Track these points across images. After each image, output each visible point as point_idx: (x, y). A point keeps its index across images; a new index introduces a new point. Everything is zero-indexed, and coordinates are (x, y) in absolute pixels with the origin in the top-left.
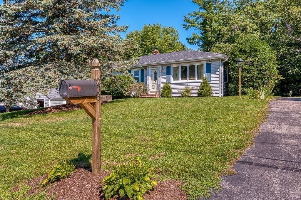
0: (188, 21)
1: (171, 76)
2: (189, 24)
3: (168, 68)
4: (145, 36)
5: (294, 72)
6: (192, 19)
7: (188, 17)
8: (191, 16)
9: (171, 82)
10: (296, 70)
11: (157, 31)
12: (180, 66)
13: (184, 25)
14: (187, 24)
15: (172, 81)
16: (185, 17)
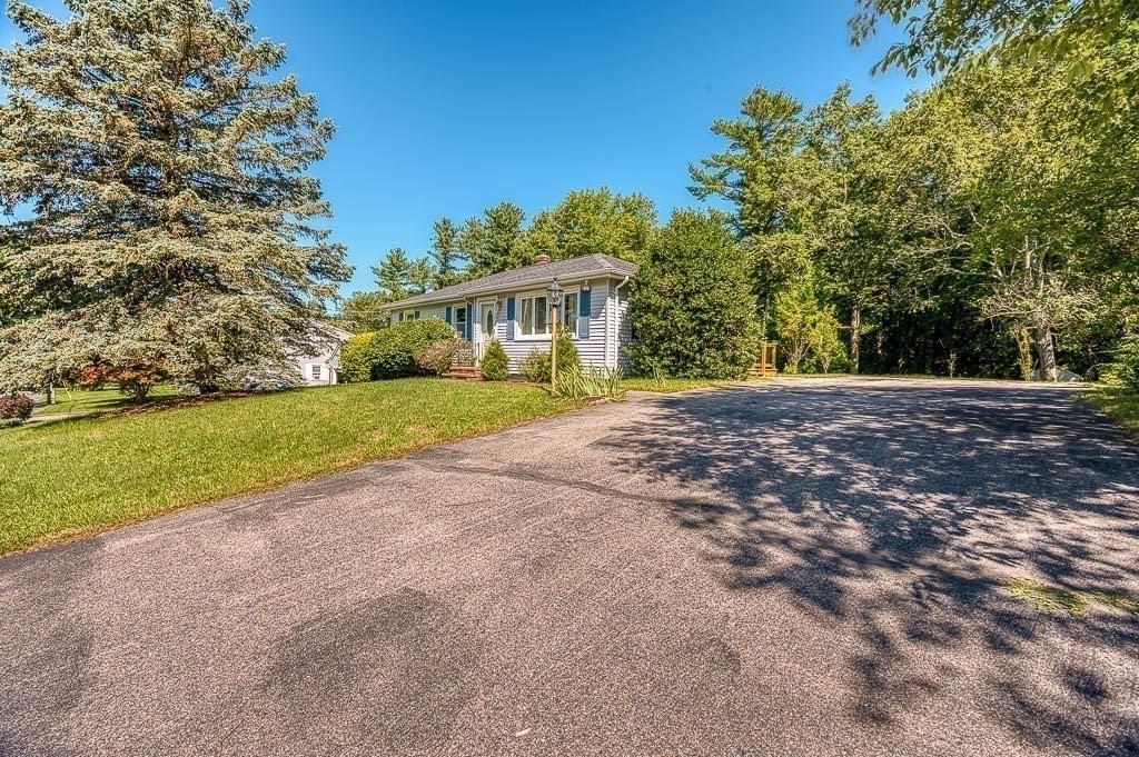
0: (700, 179)
1: (516, 324)
2: (704, 186)
3: (511, 302)
4: (568, 218)
5: (922, 308)
6: (711, 173)
7: (700, 168)
8: (708, 166)
9: (516, 339)
10: (926, 302)
11: (598, 207)
12: (534, 296)
13: (690, 190)
14: (700, 185)
15: (519, 334)
16: (691, 169)
